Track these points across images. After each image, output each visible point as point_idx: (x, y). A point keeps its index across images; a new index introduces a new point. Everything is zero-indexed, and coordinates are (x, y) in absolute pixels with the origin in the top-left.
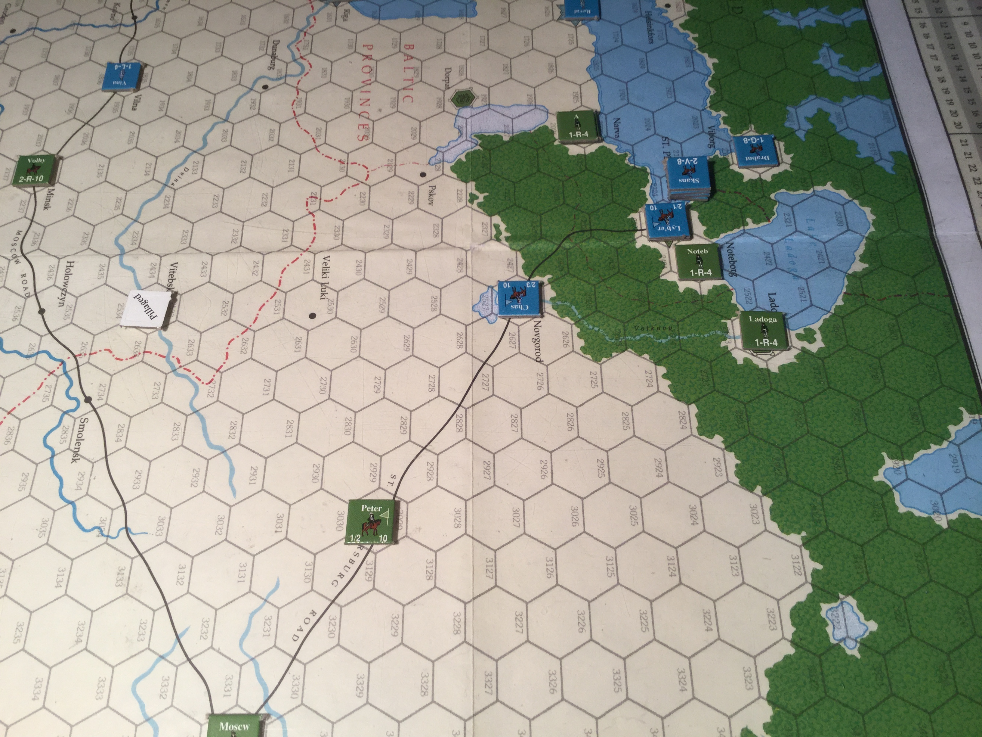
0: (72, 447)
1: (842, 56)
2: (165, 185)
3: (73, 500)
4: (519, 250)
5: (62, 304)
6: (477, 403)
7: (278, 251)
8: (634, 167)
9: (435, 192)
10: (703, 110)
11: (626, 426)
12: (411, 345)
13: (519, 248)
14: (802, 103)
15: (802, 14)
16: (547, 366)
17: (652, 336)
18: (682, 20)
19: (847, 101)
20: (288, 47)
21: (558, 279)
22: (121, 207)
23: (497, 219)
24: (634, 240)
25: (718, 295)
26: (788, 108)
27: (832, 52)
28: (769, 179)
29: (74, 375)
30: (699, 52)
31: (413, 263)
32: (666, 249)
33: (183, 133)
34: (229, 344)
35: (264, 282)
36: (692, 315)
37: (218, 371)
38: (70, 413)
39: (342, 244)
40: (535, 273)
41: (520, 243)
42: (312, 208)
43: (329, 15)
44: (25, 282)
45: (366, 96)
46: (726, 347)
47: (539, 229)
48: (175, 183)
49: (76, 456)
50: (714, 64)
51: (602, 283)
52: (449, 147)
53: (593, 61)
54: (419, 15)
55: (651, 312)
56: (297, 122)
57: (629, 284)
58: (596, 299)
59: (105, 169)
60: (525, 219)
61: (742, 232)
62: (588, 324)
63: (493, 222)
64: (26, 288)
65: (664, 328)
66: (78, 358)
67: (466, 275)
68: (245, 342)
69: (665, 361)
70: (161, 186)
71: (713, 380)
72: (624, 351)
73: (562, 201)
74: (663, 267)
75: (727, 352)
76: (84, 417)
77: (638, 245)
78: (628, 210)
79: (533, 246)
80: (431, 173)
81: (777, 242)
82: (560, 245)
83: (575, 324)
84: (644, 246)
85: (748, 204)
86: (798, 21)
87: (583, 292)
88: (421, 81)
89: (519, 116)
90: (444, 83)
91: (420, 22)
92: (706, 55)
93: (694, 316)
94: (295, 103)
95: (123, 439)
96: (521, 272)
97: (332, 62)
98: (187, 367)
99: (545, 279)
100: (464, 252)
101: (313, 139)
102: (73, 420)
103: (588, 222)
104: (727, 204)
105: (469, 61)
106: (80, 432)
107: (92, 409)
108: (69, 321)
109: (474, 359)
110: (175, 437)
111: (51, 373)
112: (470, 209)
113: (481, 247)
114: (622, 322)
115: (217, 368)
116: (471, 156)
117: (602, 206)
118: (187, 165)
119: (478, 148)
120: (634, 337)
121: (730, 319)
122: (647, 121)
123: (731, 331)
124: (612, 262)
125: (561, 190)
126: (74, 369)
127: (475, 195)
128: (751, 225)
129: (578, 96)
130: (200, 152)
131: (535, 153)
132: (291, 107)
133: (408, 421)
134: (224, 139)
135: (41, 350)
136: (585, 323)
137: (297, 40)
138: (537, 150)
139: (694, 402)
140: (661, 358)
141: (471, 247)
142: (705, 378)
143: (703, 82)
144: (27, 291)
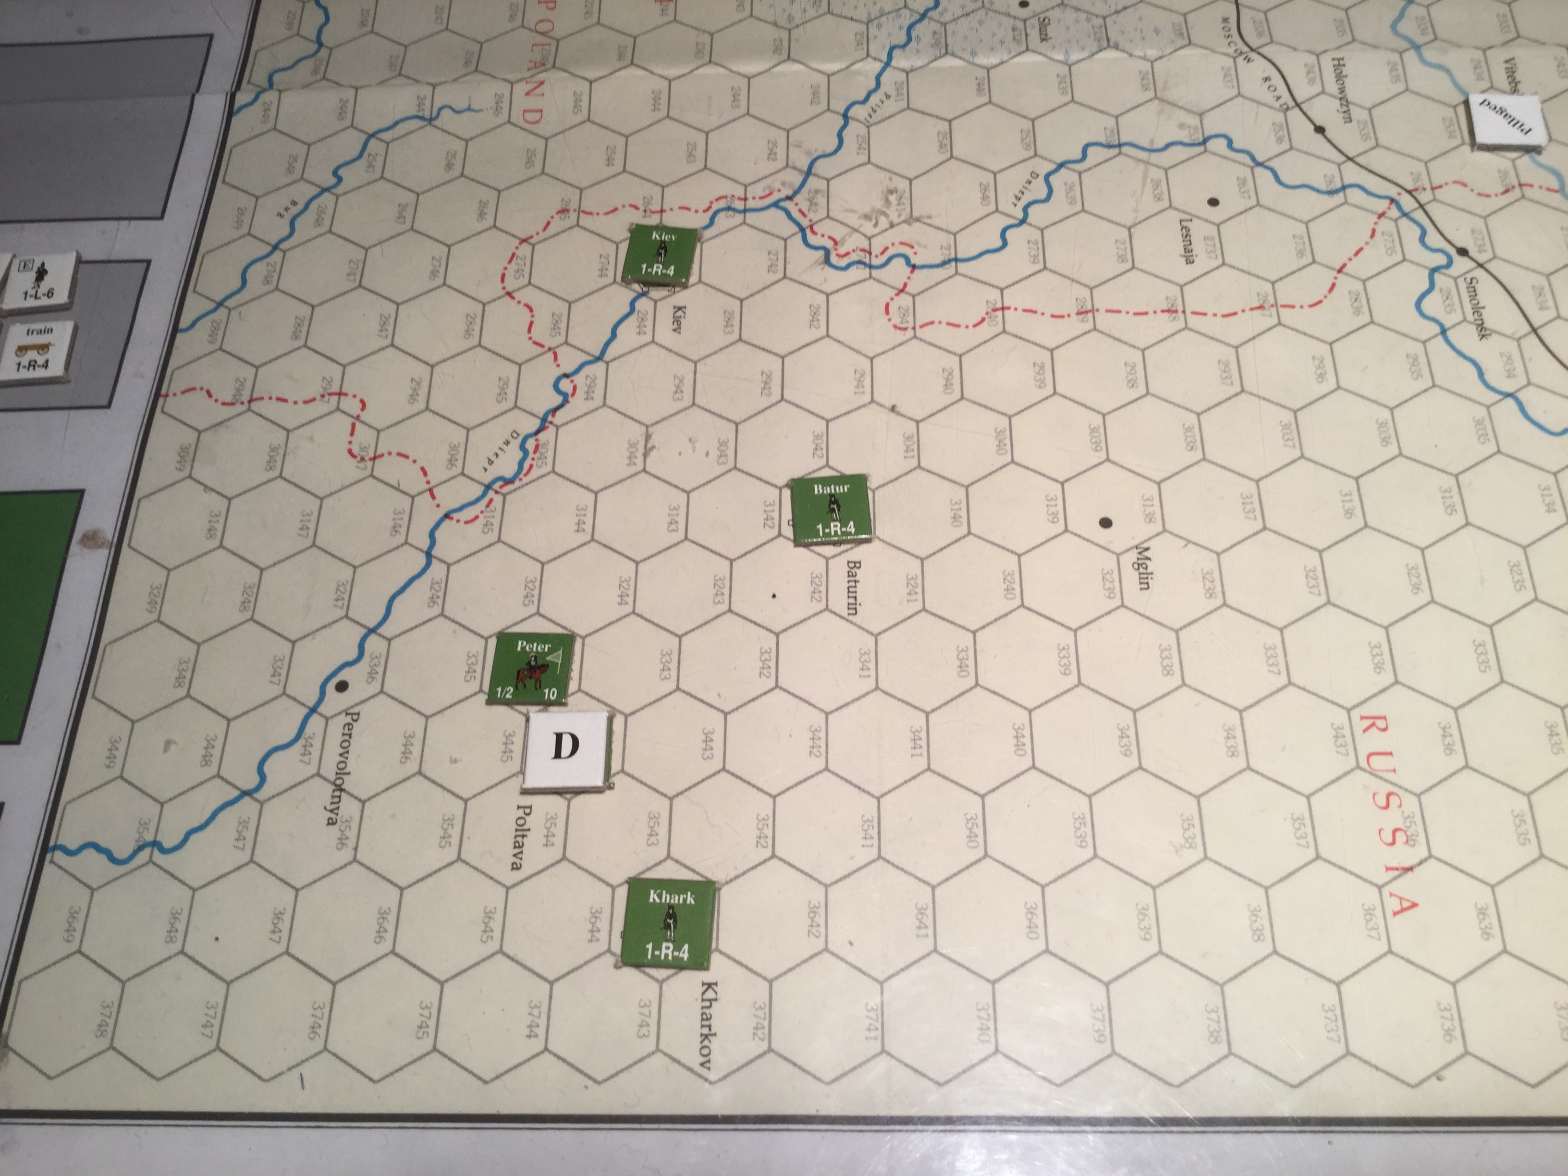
0: (1470, 317)
3: (1509, 389)
5: (1350, 120)
38: (1443, 271)
44: (1272, 88)
49: (1483, 331)
64: (1279, 98)
66: (1414, 193)
76: (1469, 276)
95: (1550, 303)
102: (1452, 281)
106: (1473, 298)
107: (1475, 264)
108: (1372, 142)
111: (1381, 215)
126: (1417, 209)
135: (1346, 184)
144: (1281, 101)
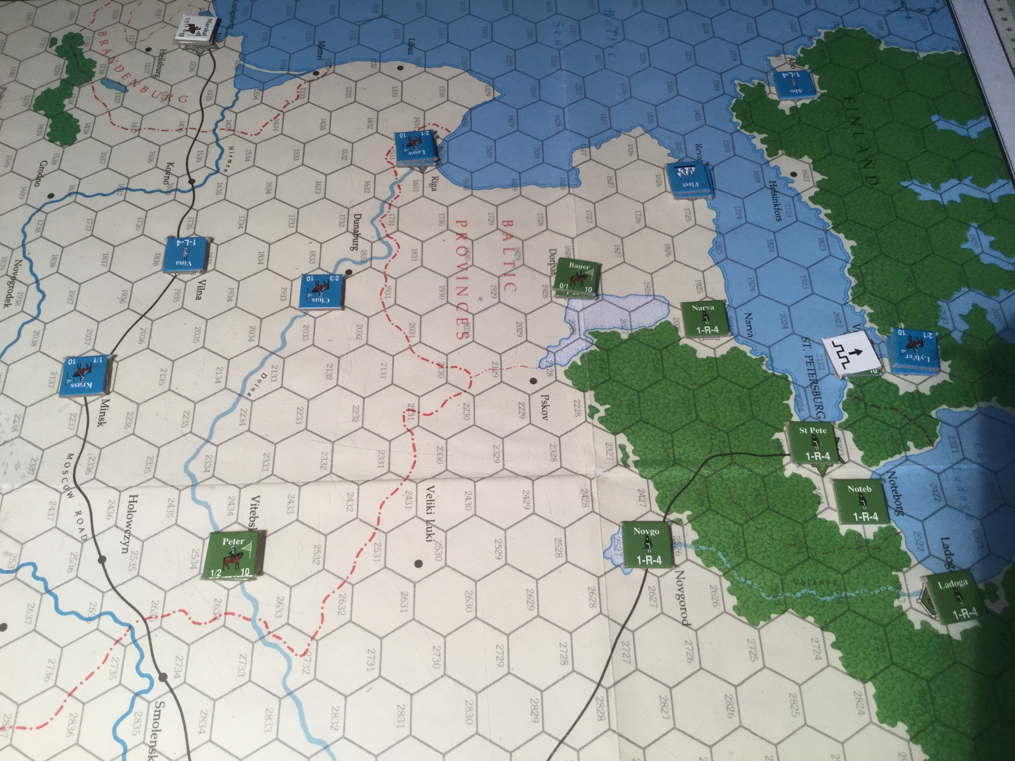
0: (148, 741)
1: (992, 238)
2: (240, 395)
4: (650, 478)
5: (126, 550)
6: (620, 681)
7: (375, 479)
8: (774, 375)
9: (549, 402)
10: (845, 304)
11: (795, 711)
12: (536, 603)
13: (650, 476)
14: (955, 296)
15: (944, 186)
16: (696, 631)
17: (814, 592)
18: (812, 193)
19: (1003, 294)
20: (372, 222)
21: (698, 516)
22: (190, 423)
23: (622, 439)
24: (782, 468)
25: (885, 539)
26: (940, 303)
27: (981, 234)
28: (928, 393)
29: (144, 643)
30: (834, 232)
31: (531, 495)
32: (820, 478)
33: (257, 331)
34: (324, 602)
35: (361, 520)
36: (858, 565)
37: (313, 638)
38: (143, 695)
39: (447, 470)
40: (672, 507)
41: (652, 470)
42: (410, 425)
43: (415, 183)
44: (80, 521)
45: (462, 283)
46: (900, 607)
47: (671, 450)
48: (251, 392)
49: (153, 752)
50: (852, 247)
51: (751, 523)
52: (561, 346)
53: (715, 242)
54: (516, 184)
55: (810, 560)
56: (387, 315)
57: (781, 524)
58: (745, 543)
59: (169, 374)
60: (654, 439)
61: (905, 458)
62: (739, 576)
63: (618, 443)
64: (82, 530)
65: (828, 582)
66: (147, 621)
67: (593, 511)
68: (342, 599)
69: (832, 625)
70: (236, 396)
71: (890, 651)
72: (783, 613)
73: (694, 415)
74: (819, 503)
75: (902, 614)
76: (159, 701)
77: (787, 473)
78: (771, 429)
79: (667, 473)
80: (543, 378)
81: (944, 471)
82: (697, 473)
83: (724, 575)
84: (794, 475)
85: (907, 424)
86: (941, 194)
87: (729, 534)
88: (524, 265)
89: (637, 309)
90: (549, 267)
91: (518, 193)
92: (842, 236)
93: (860, 567)
94: (384, 291)
95: (207, 729)
96: (656, 508)
97: (422, 242)
98: (277, 633)
99: (684, 516)
100: (588, 481)
101: (406, 336)
102: (146, 704)
103: (727, 443)
104: (884, 422)
105: (575, 240)
106: (156, 721)
107: (168, 689)
108: (135, 573)
109: (611, 622)
110: (268, 727)
111: (117, 642)
112: (591, 426)
113: (607, 474)
114: (778, 573)
115: (312, 635)
116: (587, 357)
117: (741, 422)
118: (264, 370)
119: (594, 348)
120: (795, 594)
121: (901, 571)
122: (783, 317)
123: (904, 587)
124: (760, 495)
125: (692, 402)
126: (144, 636)
127: (594, 407)
128: (914, 451)
129: (702, 285)
130: (278, 353)
131: (659, 356)
132: (379, 297)
133: (539, 704)
134: (305, 337)
135: (103, 611)
136: (736, 574)
137: (381, 214)
138: (661, 351)
139: (870, 679)
140: (828, 621)
141: (595, 474)
142: (880, 647)
143: (842, 269)
144: (83, 533)
